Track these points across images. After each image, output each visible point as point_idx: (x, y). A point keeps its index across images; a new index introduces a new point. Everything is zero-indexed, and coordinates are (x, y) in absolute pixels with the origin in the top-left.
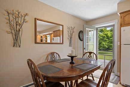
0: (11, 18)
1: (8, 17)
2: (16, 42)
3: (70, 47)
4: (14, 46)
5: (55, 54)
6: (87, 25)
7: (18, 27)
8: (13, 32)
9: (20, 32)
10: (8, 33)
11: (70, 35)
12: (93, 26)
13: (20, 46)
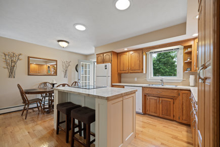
0: (7, 58)
1: (4, 57)
2: (11, 74)
3: (65, 79)
4: (10, 77)
5: (48, 84)
6: (86, 60)
7: (13, 64)
8: (9, 67)
9: (15, 67)
10: (4, 68)
11: (65, 68)
12: (91, 60)
13: (14, 77)
